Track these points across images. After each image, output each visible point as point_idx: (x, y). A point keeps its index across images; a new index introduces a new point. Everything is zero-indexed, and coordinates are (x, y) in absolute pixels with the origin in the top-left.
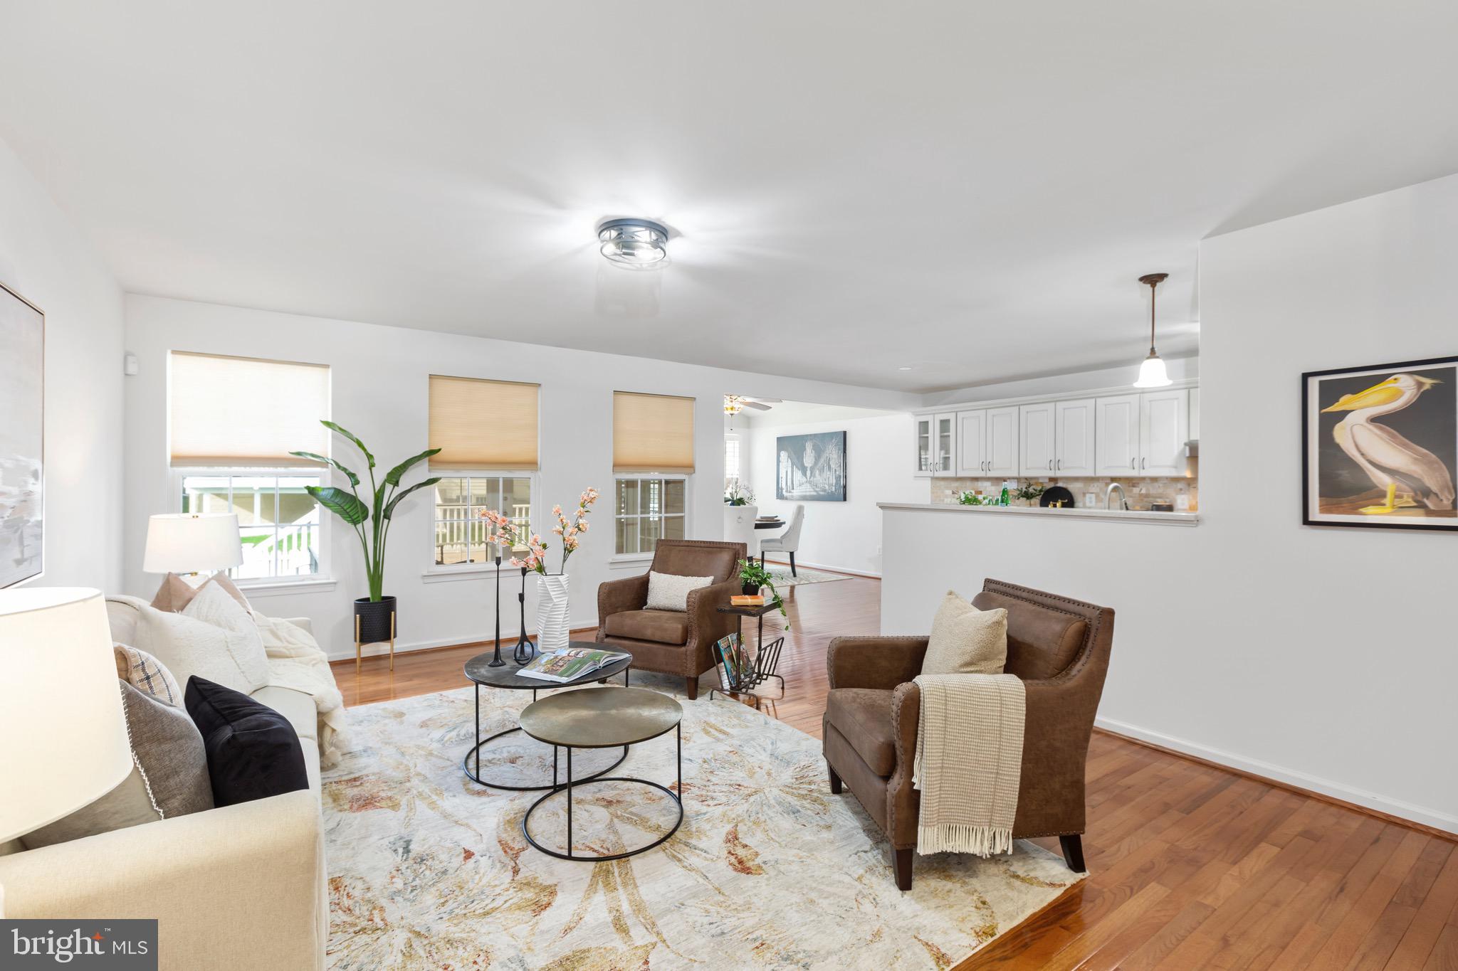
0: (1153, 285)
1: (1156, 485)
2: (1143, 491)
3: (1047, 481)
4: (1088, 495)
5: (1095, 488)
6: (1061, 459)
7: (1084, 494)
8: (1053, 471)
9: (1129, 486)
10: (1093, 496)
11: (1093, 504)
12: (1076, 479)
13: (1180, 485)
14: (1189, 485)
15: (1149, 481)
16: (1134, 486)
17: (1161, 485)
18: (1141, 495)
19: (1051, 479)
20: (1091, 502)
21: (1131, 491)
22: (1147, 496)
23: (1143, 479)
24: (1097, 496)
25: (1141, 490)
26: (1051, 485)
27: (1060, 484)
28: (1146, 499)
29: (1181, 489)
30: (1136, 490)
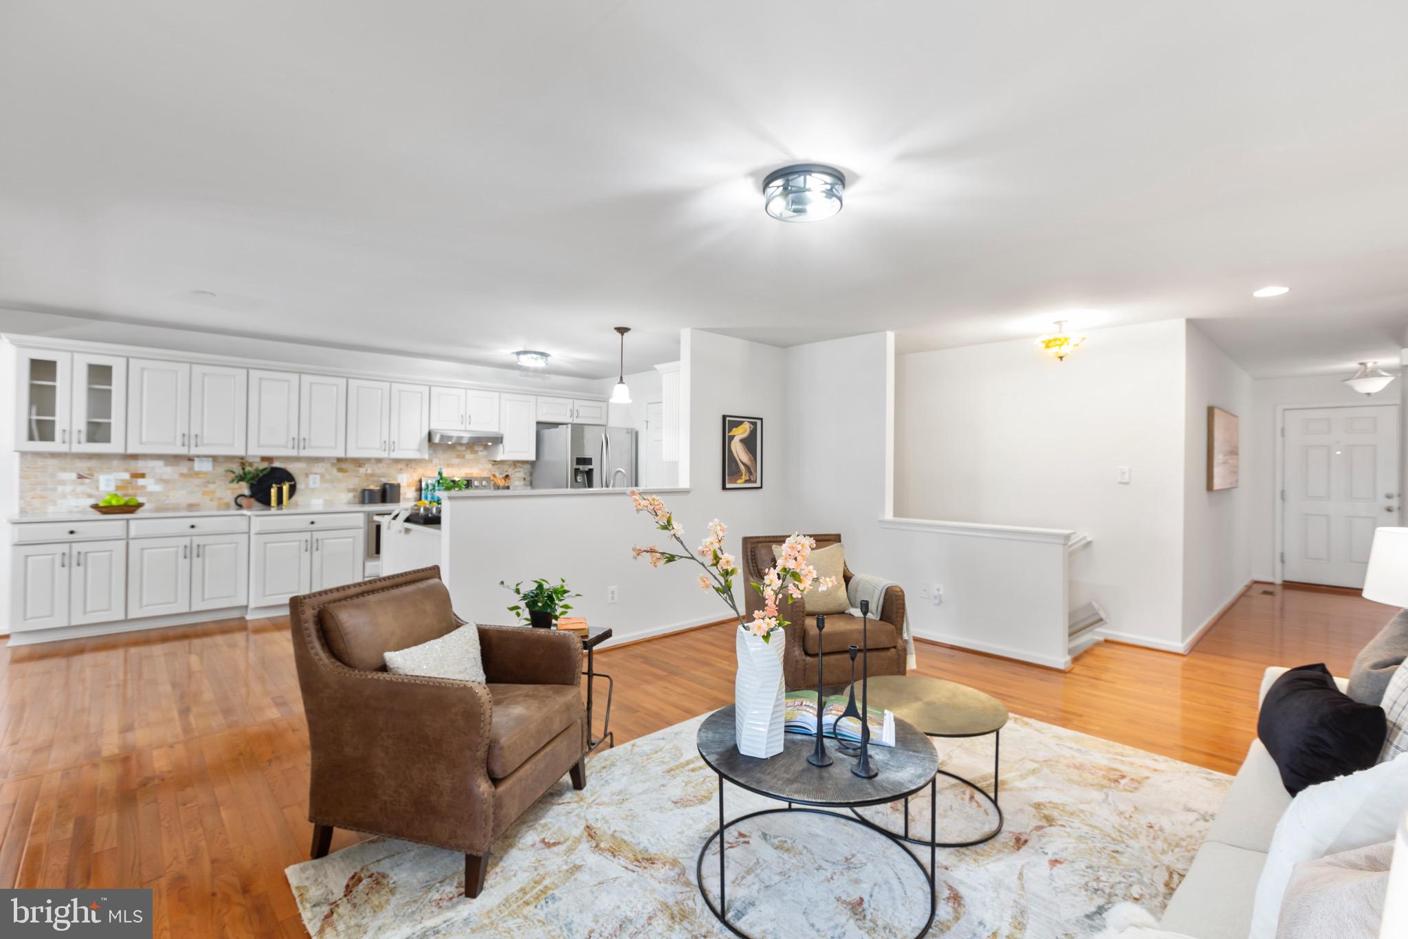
0: (622, 334)
1: (380, 465)
2: (369, 471)
3: (258, 460)
4: (311, 477)
5: (320, 468)
6: (307, 437)
7: (307, 475)
8: (296, 450)
9: (356, 466)
10: (318, 477)
11: (318, 485)
12: (297, 459)
13: (400, 466)
14: (407, 465)
15: (374, 462)
16: (360, 466)
17: (385, 466)
18: (366, 475)
19: (264, 459)
20: (315, 483)
21: (358, 471)
22: (372, 475)
23: (368, 460)
24: (322, 476)
25: (367, 470)
26: (265, 465)
27: (276, 464)
28: (371, 479)
29: (401, 469)
30: (362, 470)
